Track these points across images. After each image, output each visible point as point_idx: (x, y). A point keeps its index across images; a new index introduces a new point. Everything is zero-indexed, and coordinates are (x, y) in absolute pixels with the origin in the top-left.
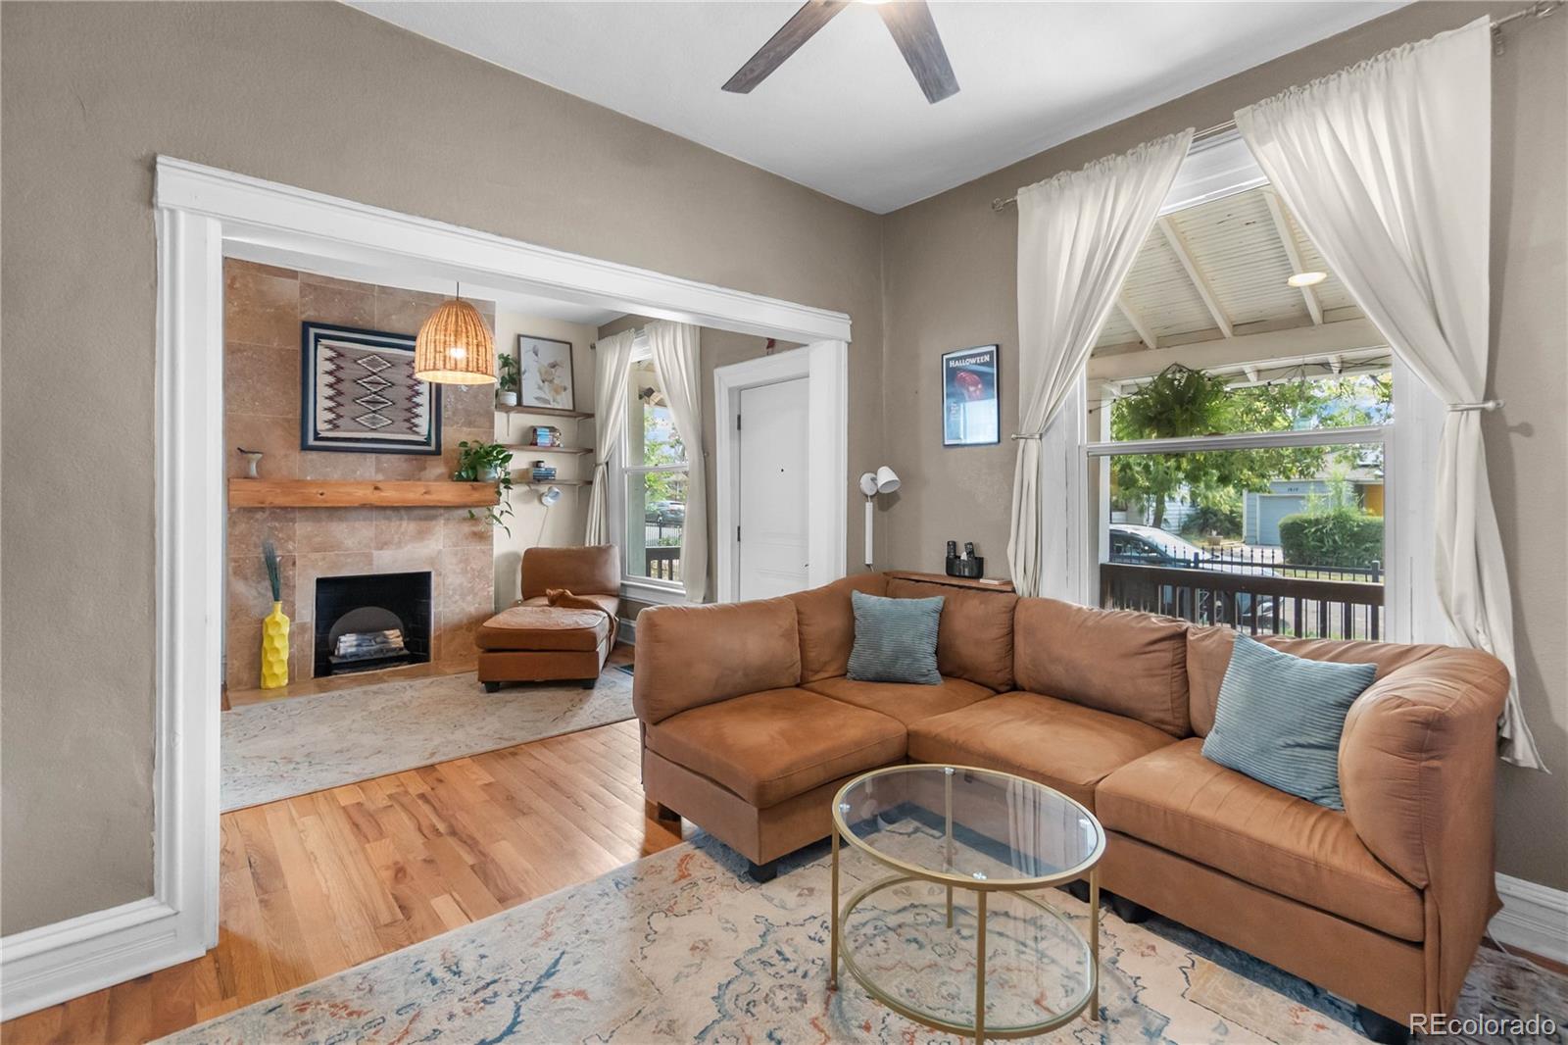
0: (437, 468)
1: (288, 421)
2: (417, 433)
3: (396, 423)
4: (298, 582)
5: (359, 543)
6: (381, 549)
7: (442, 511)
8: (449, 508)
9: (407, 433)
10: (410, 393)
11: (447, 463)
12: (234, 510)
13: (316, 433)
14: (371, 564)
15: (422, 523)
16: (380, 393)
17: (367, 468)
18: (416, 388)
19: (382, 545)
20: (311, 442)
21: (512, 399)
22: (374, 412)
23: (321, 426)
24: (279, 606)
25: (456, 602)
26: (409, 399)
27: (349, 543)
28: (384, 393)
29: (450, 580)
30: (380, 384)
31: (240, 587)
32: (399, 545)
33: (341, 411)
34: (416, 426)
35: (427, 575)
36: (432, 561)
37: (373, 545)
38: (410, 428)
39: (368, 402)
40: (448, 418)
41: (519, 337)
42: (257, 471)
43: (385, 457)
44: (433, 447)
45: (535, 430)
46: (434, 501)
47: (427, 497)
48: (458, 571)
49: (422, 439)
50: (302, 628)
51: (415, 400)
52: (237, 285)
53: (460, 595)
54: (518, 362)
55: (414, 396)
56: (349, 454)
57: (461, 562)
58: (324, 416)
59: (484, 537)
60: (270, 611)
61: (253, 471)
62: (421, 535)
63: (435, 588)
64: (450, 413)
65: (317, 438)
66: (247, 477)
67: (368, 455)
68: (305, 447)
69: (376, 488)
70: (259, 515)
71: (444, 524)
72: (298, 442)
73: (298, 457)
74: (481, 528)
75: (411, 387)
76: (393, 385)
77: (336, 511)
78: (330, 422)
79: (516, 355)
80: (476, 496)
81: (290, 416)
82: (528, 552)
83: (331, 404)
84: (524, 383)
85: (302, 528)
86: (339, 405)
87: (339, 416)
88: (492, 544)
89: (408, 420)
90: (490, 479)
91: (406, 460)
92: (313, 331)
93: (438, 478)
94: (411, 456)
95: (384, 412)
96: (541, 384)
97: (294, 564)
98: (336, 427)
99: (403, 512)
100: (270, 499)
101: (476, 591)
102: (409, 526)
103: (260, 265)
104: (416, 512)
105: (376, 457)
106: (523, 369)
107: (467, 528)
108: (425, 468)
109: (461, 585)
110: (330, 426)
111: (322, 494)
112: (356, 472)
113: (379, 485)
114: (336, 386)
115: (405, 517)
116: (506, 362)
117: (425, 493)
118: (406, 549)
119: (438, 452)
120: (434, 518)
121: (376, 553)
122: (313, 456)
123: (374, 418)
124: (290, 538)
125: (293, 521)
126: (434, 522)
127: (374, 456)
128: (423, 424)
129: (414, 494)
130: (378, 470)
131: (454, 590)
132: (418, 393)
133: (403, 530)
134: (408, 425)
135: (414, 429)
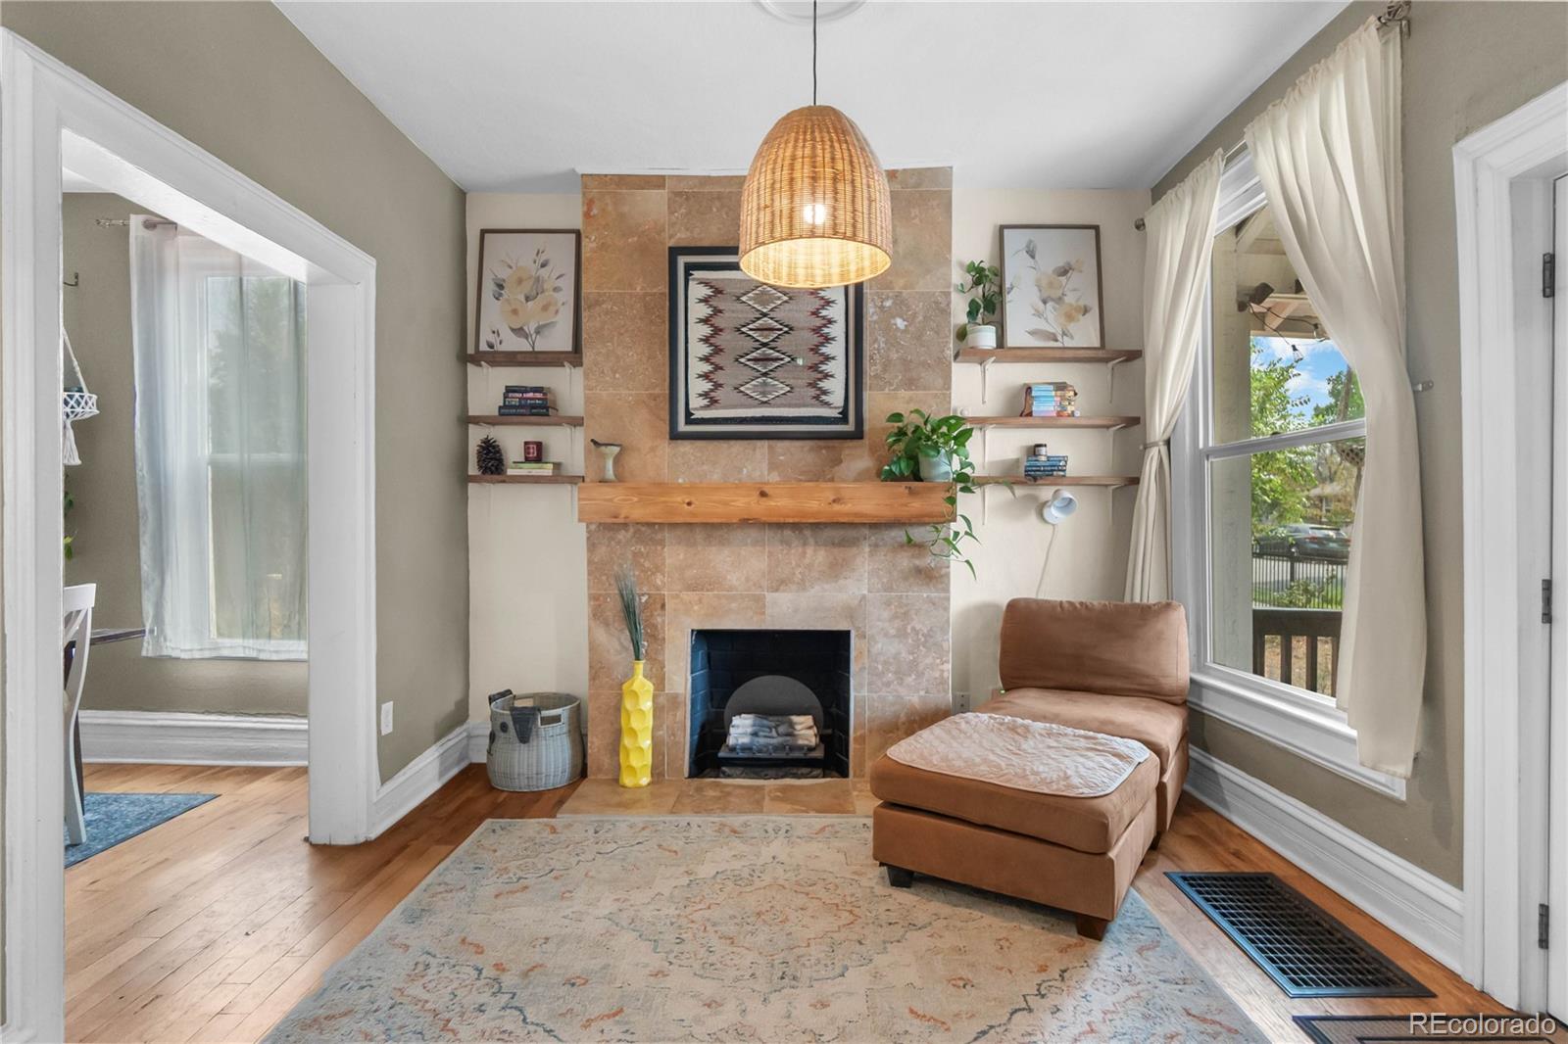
0: (858, 460)
1: (655, 398)
2: (827, 404)
3: (796, 390)
4: (669, 633)
5: (747, 579)
6: (777, 590)
7: (866, 531)
8: (876, 526)
9: (812, 406)
10: (816, 339)
11: (873, 450)
12: (593, 527)
13: (688, 414)
14: (764, 613)
15: (836, 551)
16: (773, 344)
17: (755, 462)
18: (826, 330)
19: (779, 585)
20: (682, 427)
21: (986, 337)
22: (765, 374)
23: (696, 402)
24: (640, 666)
25: (888, 684)
26: (815, 350)
27: (734, 578)
28: (778, 344)
29: (880, 646)
30: (772, 329)
31: (601, 635)
32: (802, 586)
33: (719, 377)
34: (825, 393)
35: (844, 636)
36: (850, 613)
37: (765, 583)
38: (817, 397)
39: (756, 360)
40: (876, 376)
41: (1002, 228)
42: (614, 471)
43: (781, 445)
44: (850, 427)
45: (1029, 389)
46: (847, 514)
47: (837, 507)
48: (893, 632)
49: (834, 413)
50: (674, 700)
51: (823, 350)
52: (595, 211)
53: (895, 673)
54: (999, 273)
55: (822, 344)
56: (732, 442)
57: (895, 617)
58: (698, 386)
59: (933, 577)
60: (629, 675)
61: (610, 473)
62: (836, 570)
63: (856, 658)
64: (879, 367)
65: (689, 420)
66: (603, 481)
67: (759, 443)
68: (675, 436)
69: (763, 494)
70: (622, 535)
71: (871, 554)
72: (667, 428)
73: (667, 450)
74: (928, 561)
75: (817, 330)
76: (791, 329)
77: (715, 529)
78: (705, 395)
79: (997, 264)
80: (916, 506)
81: (657, 391)
82: (1013, 606)
83: (707, 368)
84: (1009, 308)
85: (674, 555)
86: (718, 368)
87: (717, 386)
88: (947, 590)
89: (813, 385)
90: (939, 476)
91: (811, 449)
92: (682, 260)
93: (860, 478)
94: (821, 443)
95: (777, 374)
96: (1041, 304)
97: (663, 606)
98: (713, 402)
99: (807, 533)
100: (624, 513)
101: (921, 667)
102: (817, 556)
103: (621, 177)
104: (828, 533)
105: (770, 447)
106: (1007, 285)
107: (905, 561)
108: (841, 462)
109: (896, 656)
110: (706, 402)
111: (689, 504)
112: (740, 471)
113: (766, 489)
114: (712, 340)
115: (811, 541)
116: (979, 275)
117: (834, 501)
118: (813, 591)
119: (858, 434)
120: (854, 542)
121: (770, 596)
122: (686, 447)
123: (765, 384)
124: (658, 569)
125: (662, 542)
126: (854, 550)
127: (766, 443)
128: (836, 389)
129: (816, 502)
130: (773, 466)
131: (885, 663)
132: (828, 339)
133: (807, 561)
134: (813, 392)
135: (823, 397)
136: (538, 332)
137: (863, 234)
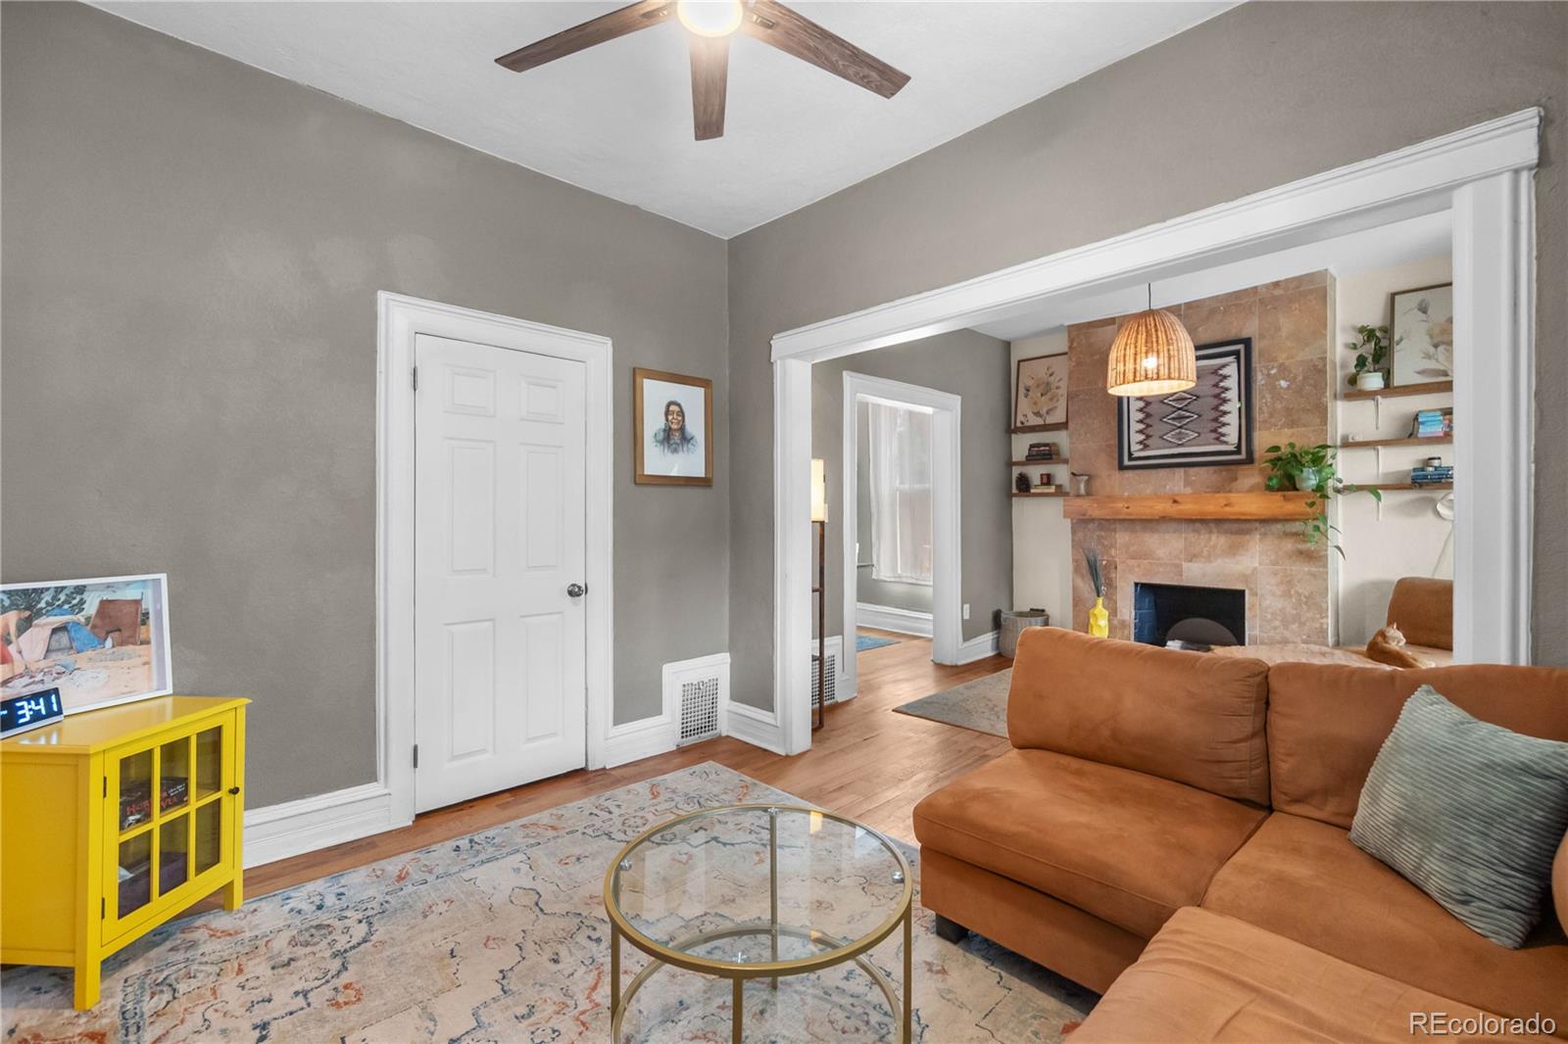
0: (1250, 478)
1: (1109, 446)
2: (1226, 443)
3: (1202, 435)
4: (1120, 584)
5: (1170, 553)
6: (1191, 561)
7: (1257, 525)
8: (1265, 521)
9: (1214, 444)
10: (1216, 402)
11: (1262, 470)
12: (1075, 521)
13: (1130, 454)
14: (1181, 575)
15: (1233, 537)
16: (1185, 408)
17: (1176, 482)
18: (1223, 395)
19: (1192, 558)
20: (1126, 462)
22: (1180, 427)
23: (1135, 447)
24: (1100, 601)
25: (1275, 628)
26: (1216, 408)
27: (1161, 552)
28: (1190, 407)
29: (1268, 602)
30: (1186, 399)
31: (1080, 583)
32: (1209, 559)
33: (1149, 431)
34: (1224, 435)
35: (1242, 593)
36: (1245, 578)
37: (1182, 556)
38: (1217, 439)
39: (1173, 419)
40: (1265, 421)
41: (1393, 296)
42: (1085, 490)
43: (1192, 471)
44: (1243, 456)
45: (1416, 418)
46: (1231, 514)
47: (1227, 509)
48: (1279, 593)
49: (1231, 448)
50: (1123, 624)
51: (1222, 408)
52: (1075, 344)
53: (1282, 621)
54: (1388, 330)
55: (1221, 405)
56: (1159, 470)
57: (1282, 583)
58: (1136, 437)
59: (1315, 557)
60: (1094, 606)
61: (1082, 491)
62: (1233, 550)
63: (1250, 609)
64: (1266, 415)
65: (1131, 458)
66: (1078, 496)
67: (1177, 470)
68: (1122, 467)
69: (1175, 502)
70: (1091, 526)
71: (1261, 540)
72: (1116, 463)
73: (1118, 475)
74: (1311, 546)
75: (1217, 396)
76: (1198, 397)
77: (1150, 523)
78: (1141, 443)
79: (1387, 324)
80: (1290, 508)
81: (1112, 442)
82: (1401, 582)
83: (1142, 426)
85: (1122, 538)
86: (1148, 426)
87: (1148, 437)
88: (1325, 566)
89: (1215, 431)
90: (1308, 487)
91: (1215, 472)
93: (1251, 490)
94: (1222, 468)
95: (1190, 426)
96: (1432, 350)
97: (1116, 568)
98: (1146, 447)
99: (1212, 525)
100: (1090, 512)
101: (1303, 620)
102: (1219, 540)
103: (1089, 323)
104: (1227, 526)
105: (1185, 472)
106: (1397, 337)
107: (1289, 545)
108: (1236, 479)
109: (1282, 610)
110: (1141, 447)
111: (1128, 508)
112: (1165, 487)
113: (1177, 498)
114: (1145, 410)
115: (1215, 530)
116: (1369, 334)
117: (1226, 505)
118: (1214, 564)
119: (1250, 460)
120: (1248, 532)
121: (1185, 565)
122: (1129, 474)
123: (1180, 433)
124: (1112, 546)
125: (1115, 530)
126: (1248, 537)
127: (1182, 470)
128: (1232, 433)
129: (1213, 506)
130: (1187, 483)
131: (1272, 614)
132: (1225, 401)
133: (1212, 543)
134: (1214, 435)
135: (1222, 438)
136: (1047, 413)
137: (1175, 374)
